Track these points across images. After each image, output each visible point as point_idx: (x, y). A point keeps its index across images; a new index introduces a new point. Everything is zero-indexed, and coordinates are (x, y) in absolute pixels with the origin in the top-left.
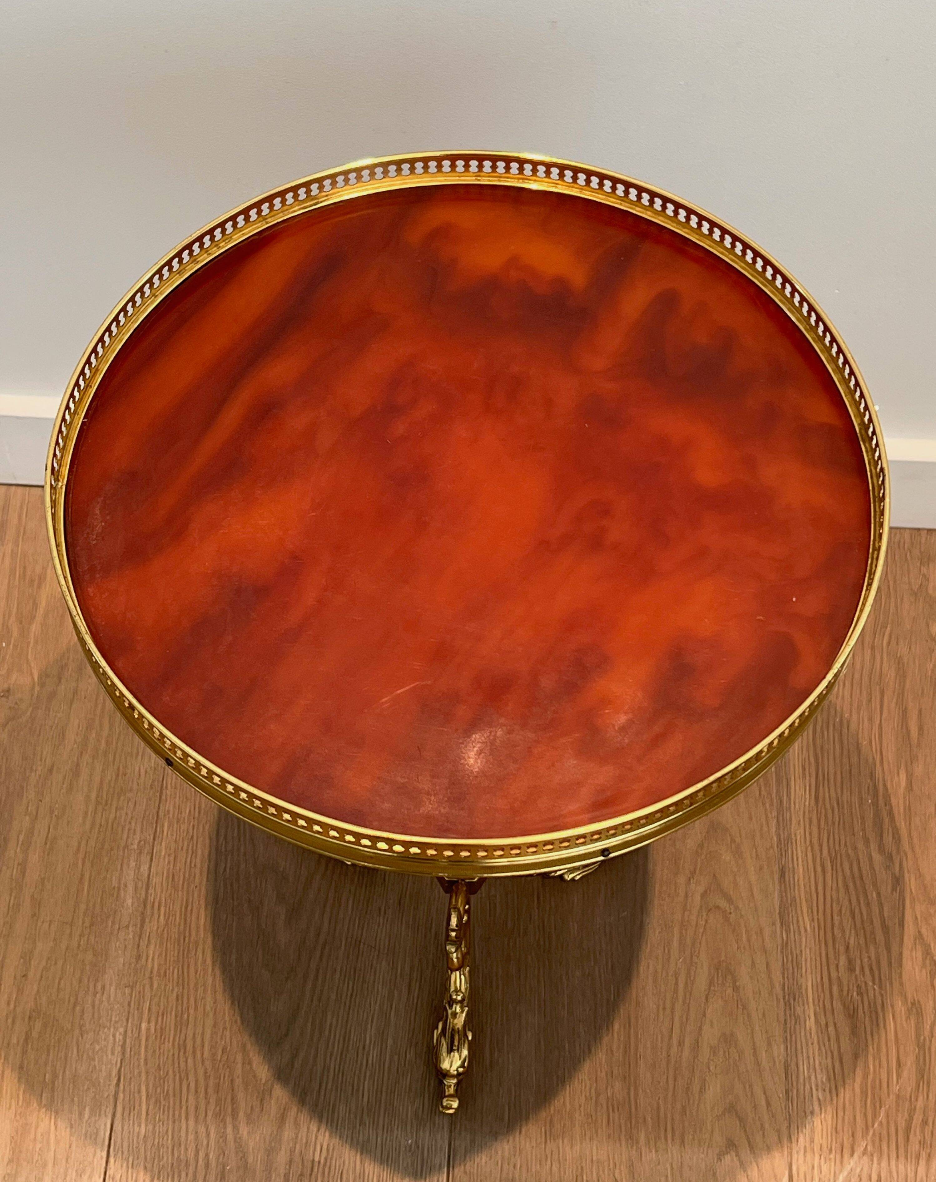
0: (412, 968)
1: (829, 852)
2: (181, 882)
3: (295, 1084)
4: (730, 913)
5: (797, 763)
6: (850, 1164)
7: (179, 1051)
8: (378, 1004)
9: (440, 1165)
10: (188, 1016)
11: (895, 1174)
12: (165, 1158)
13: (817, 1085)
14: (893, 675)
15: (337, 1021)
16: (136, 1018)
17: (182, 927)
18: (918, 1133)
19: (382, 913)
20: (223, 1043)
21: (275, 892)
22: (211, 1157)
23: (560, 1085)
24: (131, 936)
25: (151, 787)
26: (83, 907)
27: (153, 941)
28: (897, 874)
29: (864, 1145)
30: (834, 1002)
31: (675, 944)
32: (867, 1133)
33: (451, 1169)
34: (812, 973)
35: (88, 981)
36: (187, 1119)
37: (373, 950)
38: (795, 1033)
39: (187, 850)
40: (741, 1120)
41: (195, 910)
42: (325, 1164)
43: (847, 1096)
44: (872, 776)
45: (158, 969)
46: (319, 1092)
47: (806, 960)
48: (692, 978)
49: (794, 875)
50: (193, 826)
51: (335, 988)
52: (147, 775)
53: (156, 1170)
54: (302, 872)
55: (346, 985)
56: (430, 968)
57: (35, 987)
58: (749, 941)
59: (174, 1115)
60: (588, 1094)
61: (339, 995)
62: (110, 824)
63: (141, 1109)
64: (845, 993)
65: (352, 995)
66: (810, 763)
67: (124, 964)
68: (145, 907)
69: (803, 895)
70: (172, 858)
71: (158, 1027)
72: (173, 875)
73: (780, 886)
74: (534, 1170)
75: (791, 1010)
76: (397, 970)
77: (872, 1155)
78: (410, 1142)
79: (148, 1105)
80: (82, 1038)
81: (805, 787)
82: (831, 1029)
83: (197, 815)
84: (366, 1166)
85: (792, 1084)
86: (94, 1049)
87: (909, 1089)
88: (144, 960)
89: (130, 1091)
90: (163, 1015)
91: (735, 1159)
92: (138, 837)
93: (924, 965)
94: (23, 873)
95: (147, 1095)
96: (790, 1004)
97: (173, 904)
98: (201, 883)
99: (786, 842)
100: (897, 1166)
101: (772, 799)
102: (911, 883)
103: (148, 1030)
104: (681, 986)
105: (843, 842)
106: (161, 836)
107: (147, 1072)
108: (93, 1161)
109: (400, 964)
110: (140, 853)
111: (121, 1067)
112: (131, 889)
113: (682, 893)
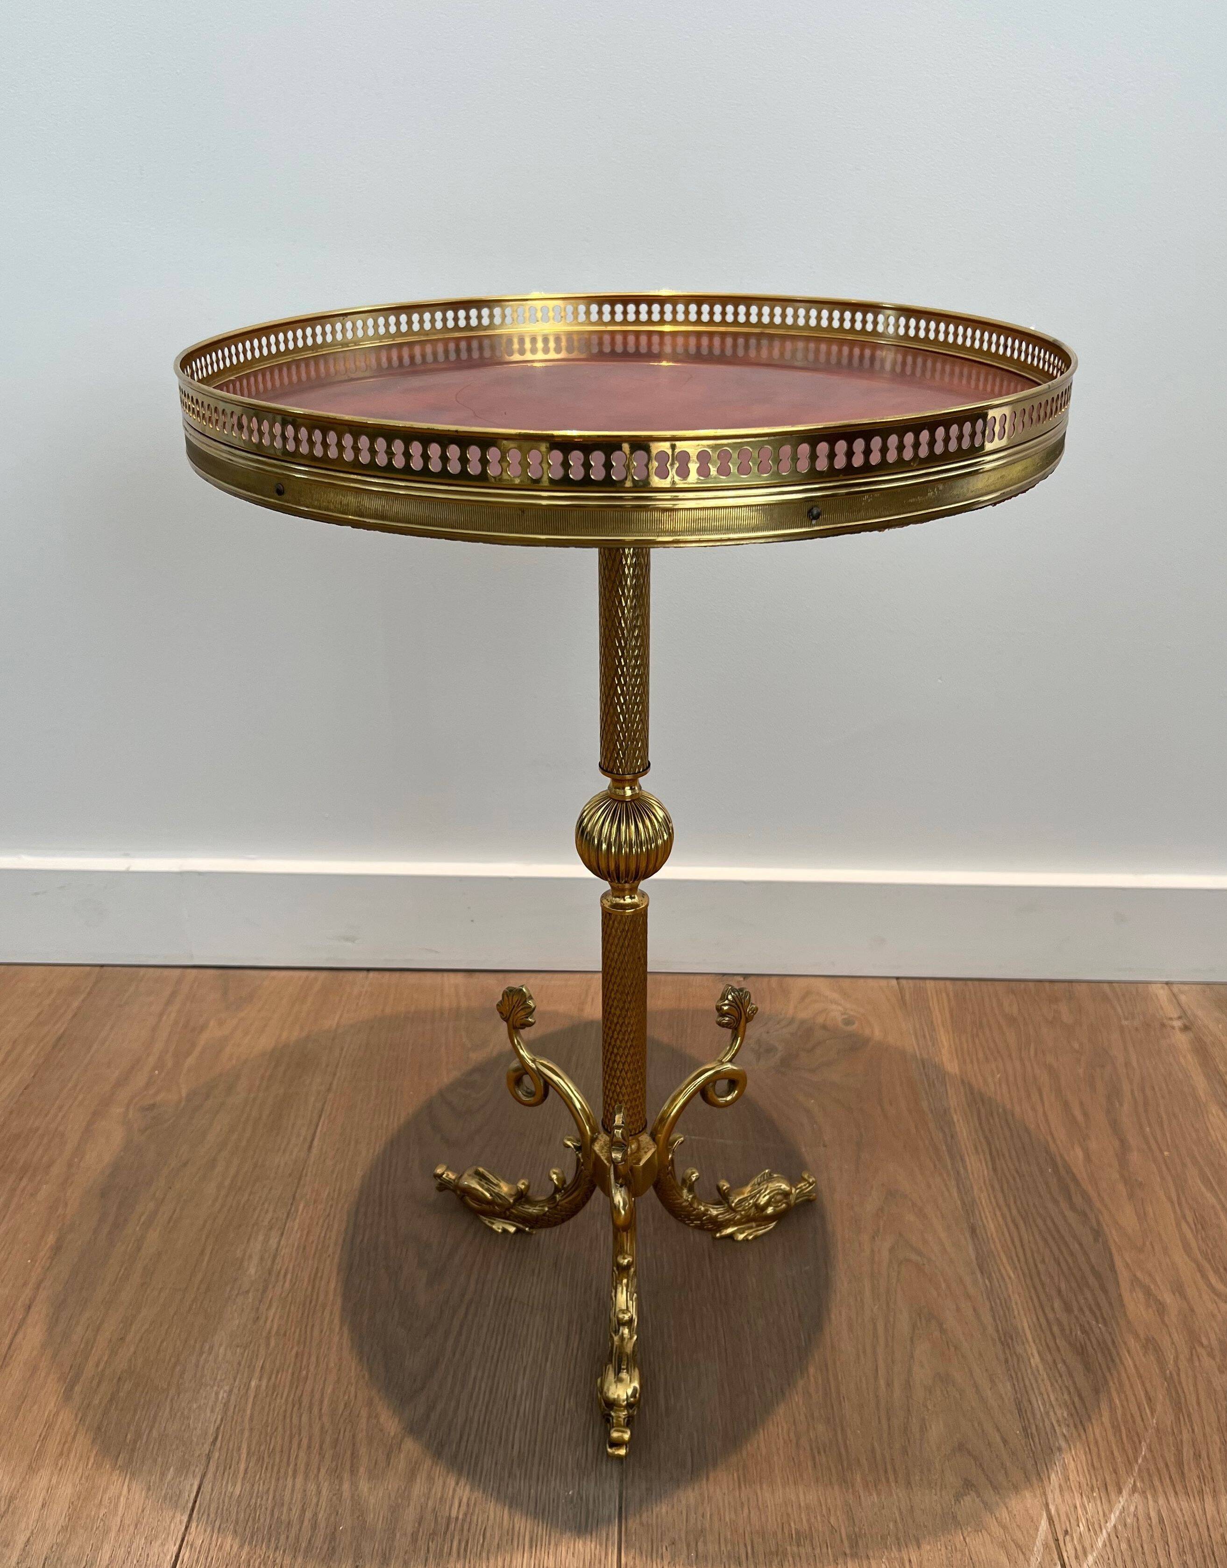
0: (570, 1322)
2: (313, 1252)
4: (924, 1264)
6: (1120, 1502)
7: (294, 1406)
8: (532, 1355)
9: (610, 1516)
11: (1178, 1513)
12: (262, 1520)
13: (1058, 1421)
16: (246, 1375)
17: (309, 1292)
18: (1192, 1465)
19: (536, 1271)
20: (346, 1397)
22: (320, 1516)
23: (751, 1430)
24: (250, 1300)
25: (290, 1175)
26: (199, 1276)
27: (275, 1305)
28: (1096, 1228)
29: (1132, 1482)
30: (1057, 1341)
31: (868, 1293)
32: (1132, 1469)
33: (623, 1521)
34: (1025, 1315)
35: (195, 1342)
36: (294, 1476)
38: (1020, 1370)
39: (322, 1226)
40: (975, 1459)
41: (326, 1275)
42: (464, 1520)
43: (1097, 1432)
44: (1047, 1151)
45: (278, 1329)
47: (1016, 1303)
48: (892, 1323)
49: (986, 1231)
52: (287, 1166)
53: (248, 1532)
55: (494, 1339)
57: (132, 1349)
58: (949, 1288)
59: (279, 1471)
60: (786, 1438)
62: (241, 1206)
63: (239, 1468)
64: (1068, 1332)
65: (500, 1349)
66: (980, 1141)
67: (238, 1327)
68: (270, 1274)
69: (999, 1248)
70: (305, 1232)
71: (271, 1383)
72: (305, 1247)
73: (973, 1240)
74: (727, 1519)
75: (1010, 1350)
77: (1144, 1492)
78: (570, 1493)
79: (248, 1462)
81: (981, 1161)
82: (1060, 1365)
83: (335, 1197)
84: (516, 1520)
85: (1028, 1421)
86: (190, 1409)
87: (1169, 1423)
88: (261, 1322)
89: (228, 1449)
90: (278, 1372)
91: (977, 1500)
92: (270, 1215)
93: (1148, 1306)
94: (139, 1249)
95: (248, 1453)
96: (1008, 1344)
97: (302, 1271)
98: (334, 1253)
99: (971, 1205)
100: (1178, 1503)
102: (1113, 1236)
103: (258, 1387)
104: (881, 1330)
106: (295, 1214)
107: (251, 1430)
108: (170, 1526)
110: (271, 1229)
111: (222, 1422)
112: (255, 1260)
113: (868, 1249)
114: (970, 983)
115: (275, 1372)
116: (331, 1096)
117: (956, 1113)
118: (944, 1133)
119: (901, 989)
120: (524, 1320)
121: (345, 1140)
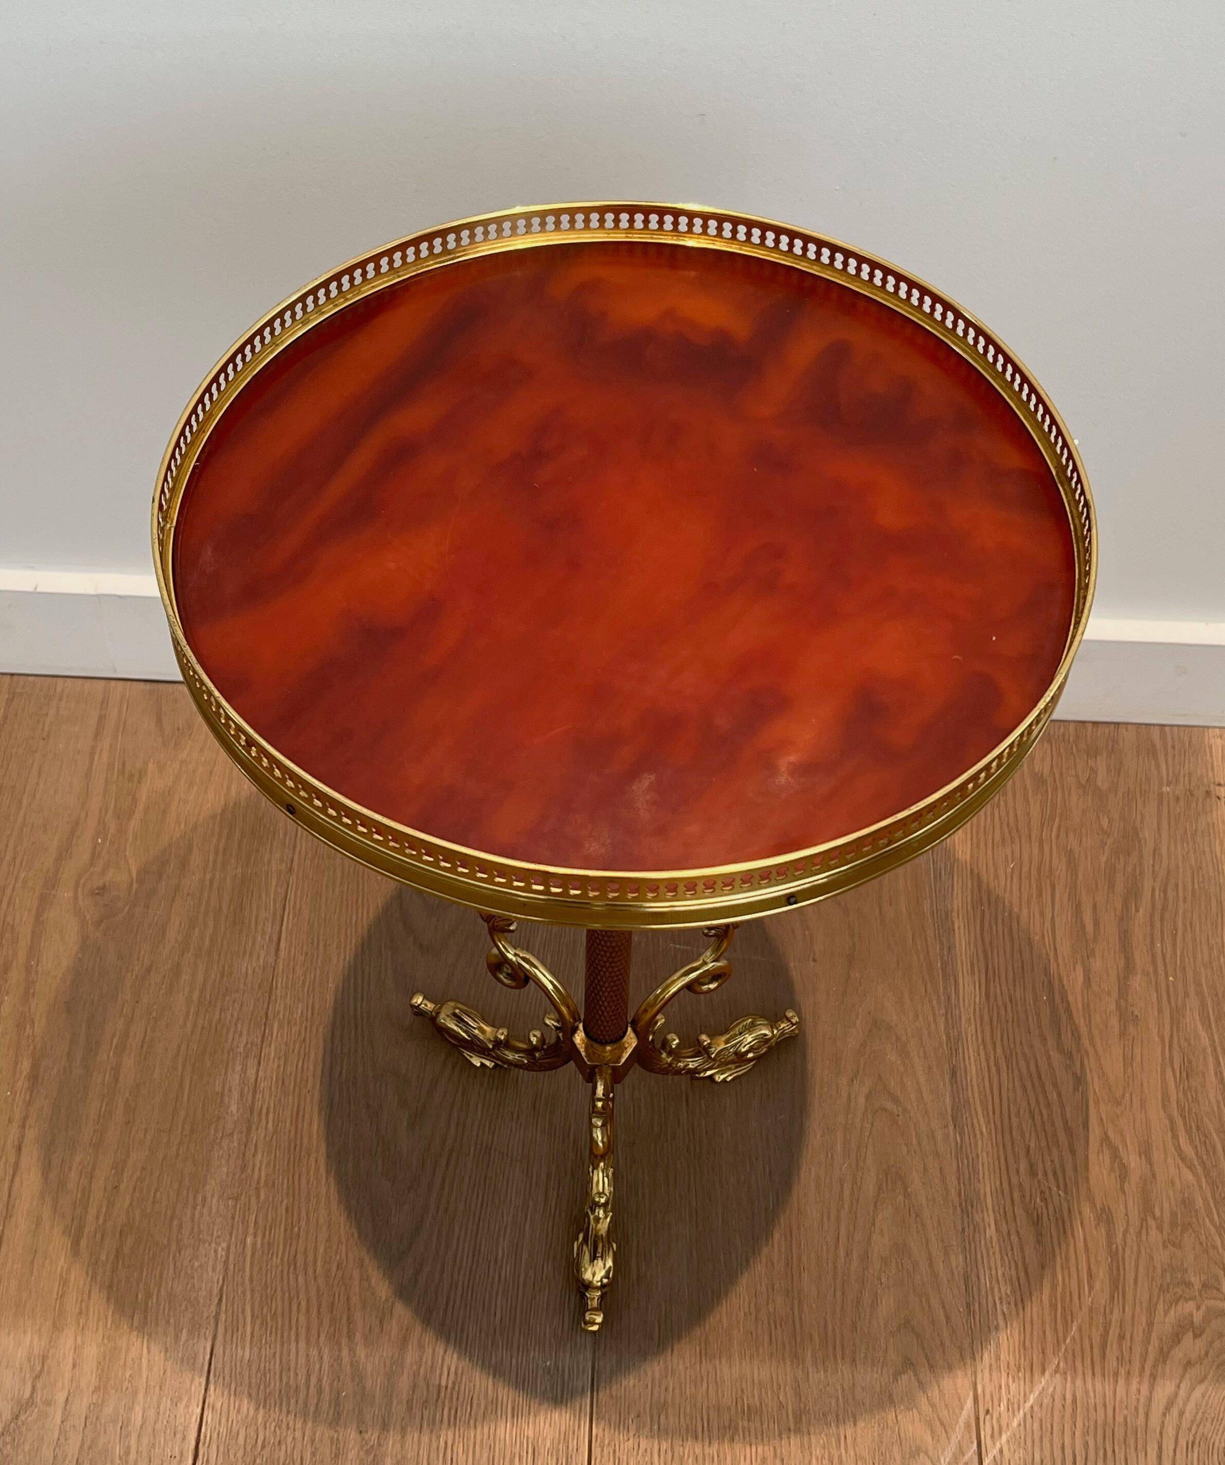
0: (548, 1177)
1: (1004, 1051)
2: (292, 1086)
3: (419, 1302)
4: (898, 1116)
5: (964, 958)
6: (1041, 1382)
7: (289, 1267)
8: (511, 1215)
9: (583, 1388)
10: (299, 1229)
11: (1092, 1394)
12: (272, 1384)
13: (1001, 1299)
14: (1064, 868)
15: (466, 1233)
16: (241, 1231)
17: (292, 1135)
18: (1114, 1349)
19: (515, 1116)
20: (338, 1257)
21: (396, 1097)
22: (324, 1383)
23: (715, 1301)
24: (236, 1144)
25: (260, 987)
26: (182, 1113)
27: (260, 1150)
28: (1079, 1074)
29: (1056, 1363)
30: (1016, 1209)
31: (839, 1148)
32: (1059, 1349)
33: (595, 1394)
34: (990, 1178)
35: (188, 1193)
36: (297, 1341)
37: (505, 1156)
38: (974, 1241)
39: (299, 1053)
40: (918, 1336)
41: (307, 1116)
42: (453, 1388)
43: (1035, 1309)
44: (1046, 971)
45: (266, 1179)
46: (446, 1310)
47: (983, 1165)
48: (859, 1184)
49: (966, 1074)
50: (306, 1028)
51: (463, 1199)
52: (255, 975)
53: (261, 1396)
54: (426, 1076)
55: (475, 1195)
57: (128, 1199)
58: (919, 1144)
59: (282, 1337)
60: (747, 1310)
61: (467, 1205)
62: (213, 1026)
63: (245, 1331)
64: (1028, 1199)
65: (482, 1205)
67: (227, 1175)
68: (251, 1113)
69: (976, 1096)
70: (282, 1061)
71: (266, 1241)
72: (283, 1079)
73: (952, 1087)
74: (688, 1393)
75: (968, 1217)
76: (532, 1178)
77: (1065, 1373)
78: (548, 1363)
79: (253, 1326)
80: (180, 1254)
81: (975, 983)
83: (310, 1016)
84: (499, 1390)
85: (973, 1297)
86: (192, 1266)
87: (1103, 1301)
88: (249, 1170)
89: (233, 1312)
90: (271, 1228)
91: (913, 1378)
92: (244, 1038)
93: (1112, 1169)
94: (117, 1080)
95: (253, 1316)
96: (967, 1211)
97: (283, 1110)
98: (313, 1088)
99: (956, 1041)
100: (1094, 1385)
101: (939, 996)
102: (1095, 1085)
103: (254, 1244)
104: (847, 1193)
105: (1018, 1040)
106: (270, 1038)
107: (252, 1291)
108: (190, 1388)
109: (535, 1172)
110: (247, 1056)
111: (223, 1284)
112: (236, 1095)
113: (844, 1095)
115: (268, 1228)
116: (293, 878)
118: (941, 942)
120: (504, 1172)
121: (313, 940)
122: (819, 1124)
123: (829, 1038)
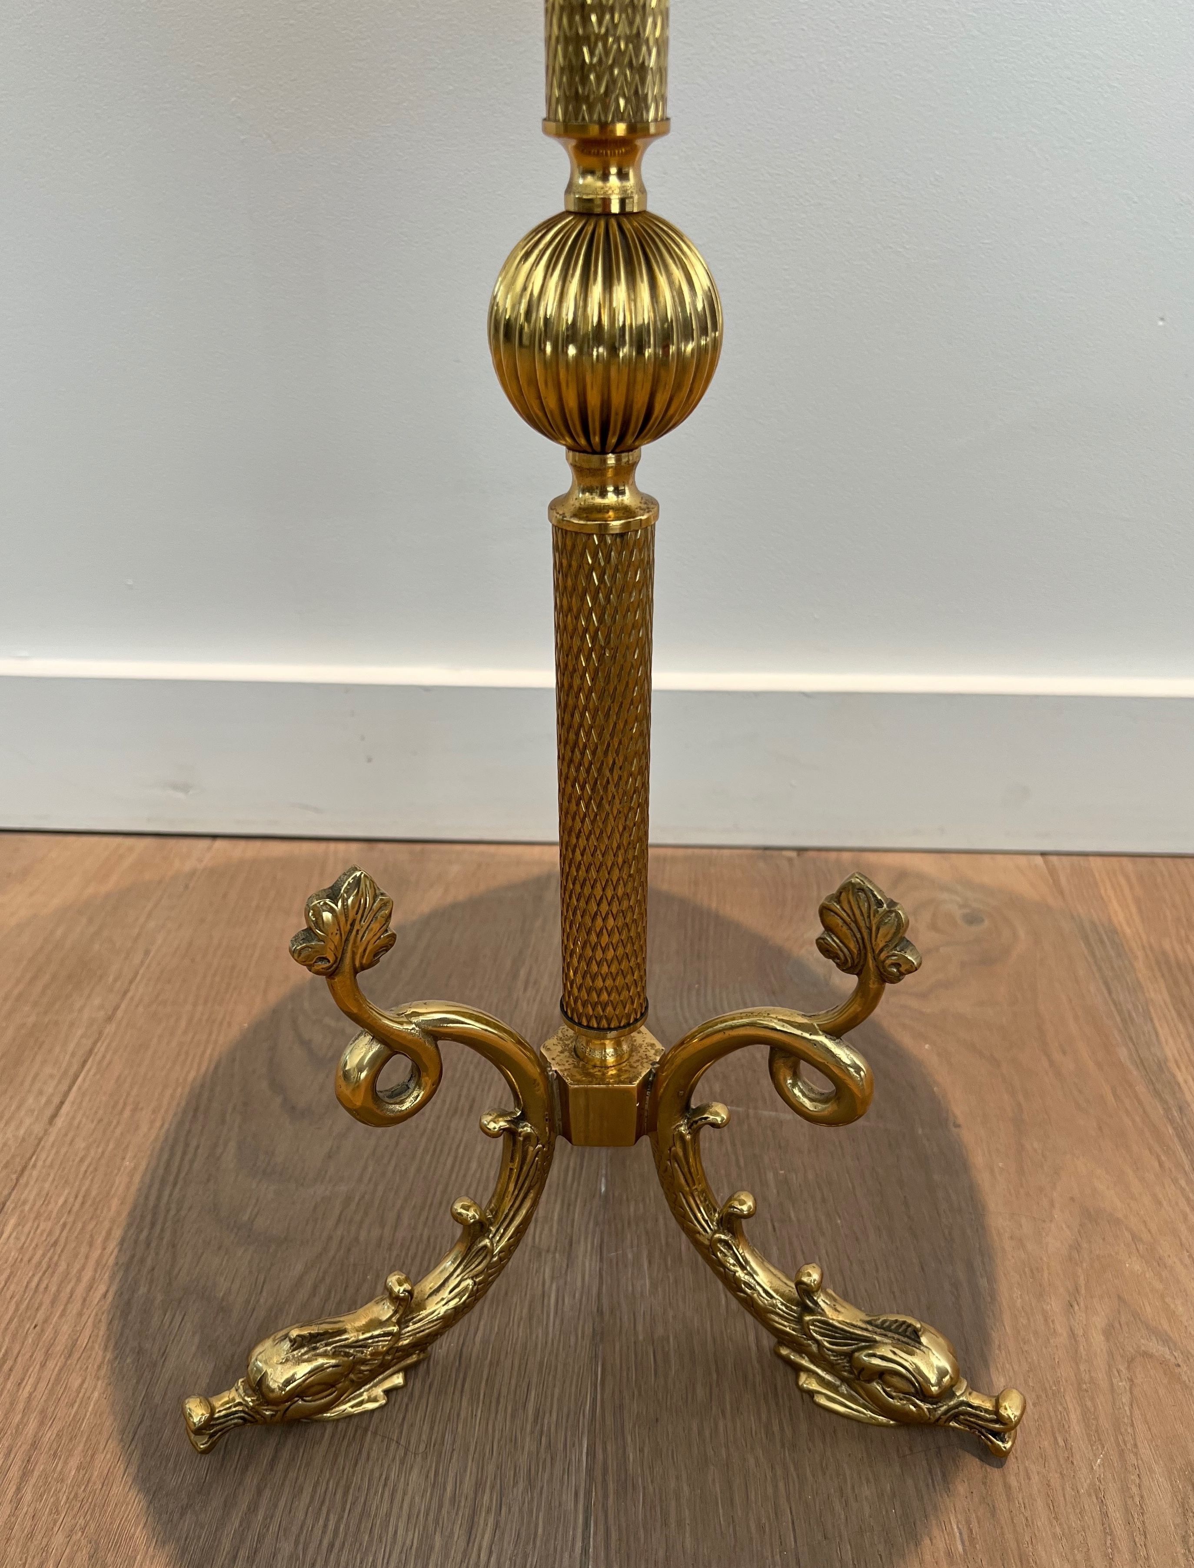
0: (479, 1486)
4: (1177, 1364)
21: (197, 1339)
31: (1076, 1426)
37: (394, 1446)
41: (19, 1367)
48: (1137, 1499)
50: (64, 1225)
51: (295, 1530)
54: (262, 1300)
56: (521, 1486)
65: (331, 1546)
76: (445, 1489)
83: (76, 1208)
104: (1116, 1516)
109: (451, 1475)
113: (1062, 1330)
114: (1159, 861)
116: (110, 1029)
117: (1179, 1067)
118: (1163, 1101)
119: (1052, 871)
120: (387, 1479)
121: (116, 1103)
122: (1026, 1382)
123: (1011, 1238)
